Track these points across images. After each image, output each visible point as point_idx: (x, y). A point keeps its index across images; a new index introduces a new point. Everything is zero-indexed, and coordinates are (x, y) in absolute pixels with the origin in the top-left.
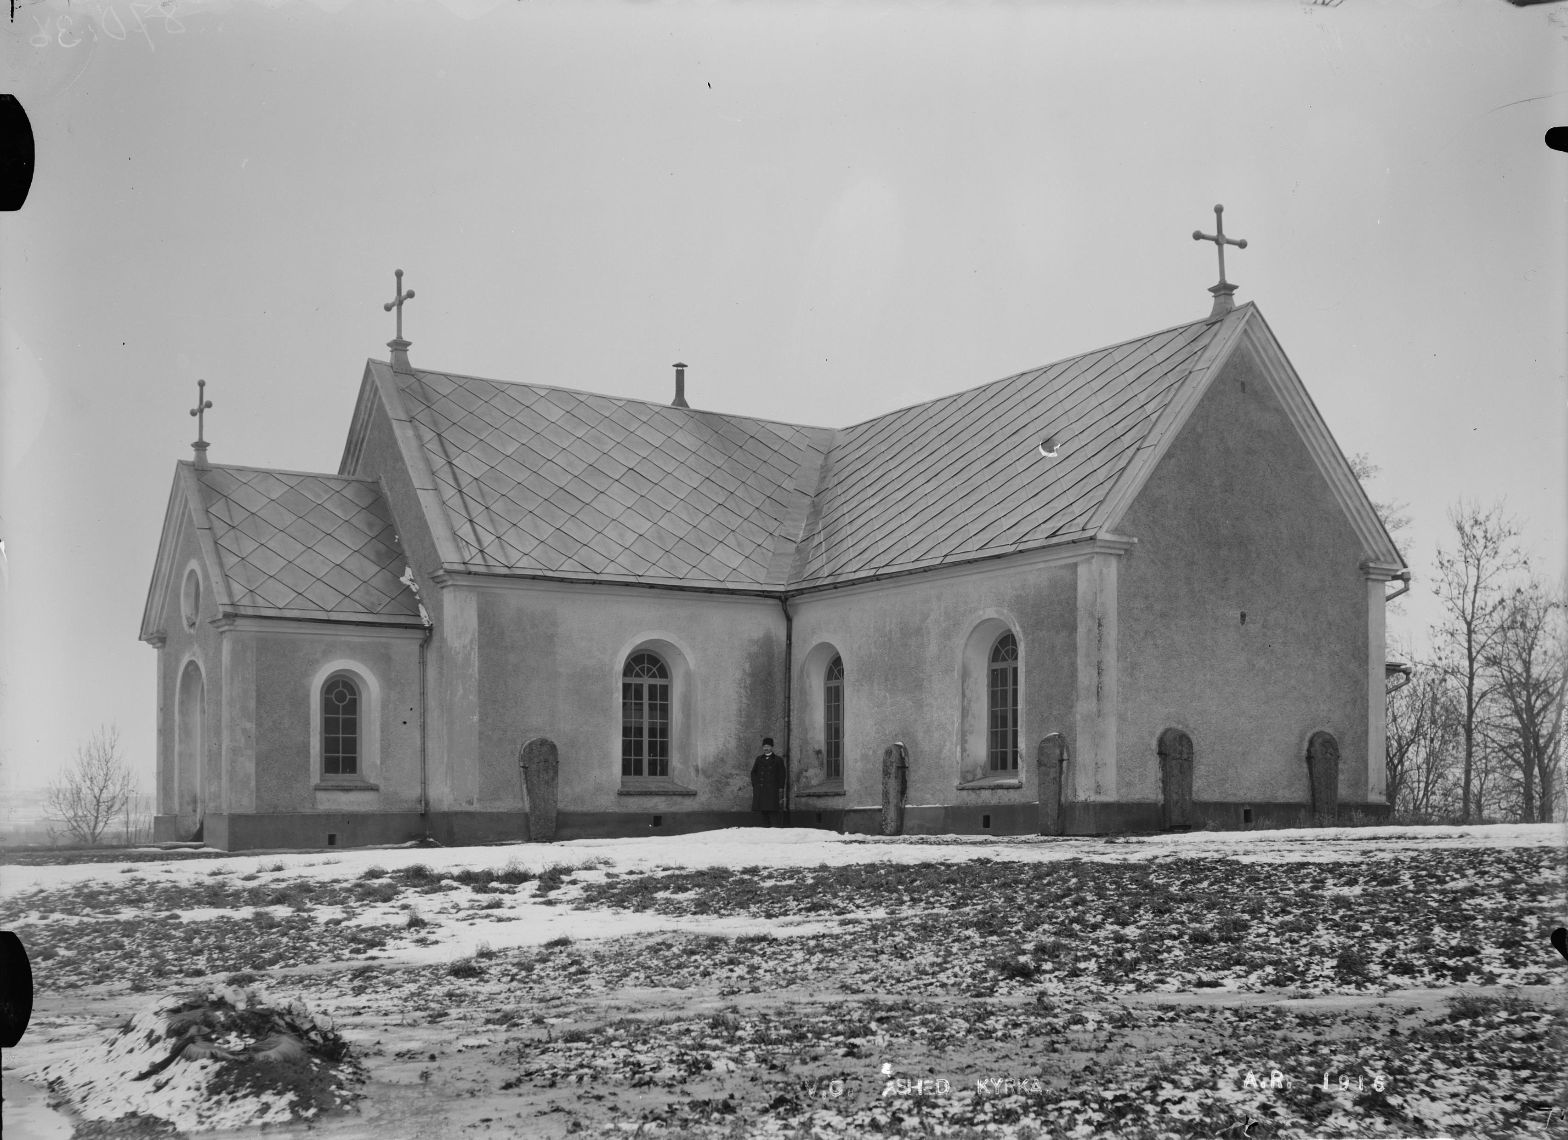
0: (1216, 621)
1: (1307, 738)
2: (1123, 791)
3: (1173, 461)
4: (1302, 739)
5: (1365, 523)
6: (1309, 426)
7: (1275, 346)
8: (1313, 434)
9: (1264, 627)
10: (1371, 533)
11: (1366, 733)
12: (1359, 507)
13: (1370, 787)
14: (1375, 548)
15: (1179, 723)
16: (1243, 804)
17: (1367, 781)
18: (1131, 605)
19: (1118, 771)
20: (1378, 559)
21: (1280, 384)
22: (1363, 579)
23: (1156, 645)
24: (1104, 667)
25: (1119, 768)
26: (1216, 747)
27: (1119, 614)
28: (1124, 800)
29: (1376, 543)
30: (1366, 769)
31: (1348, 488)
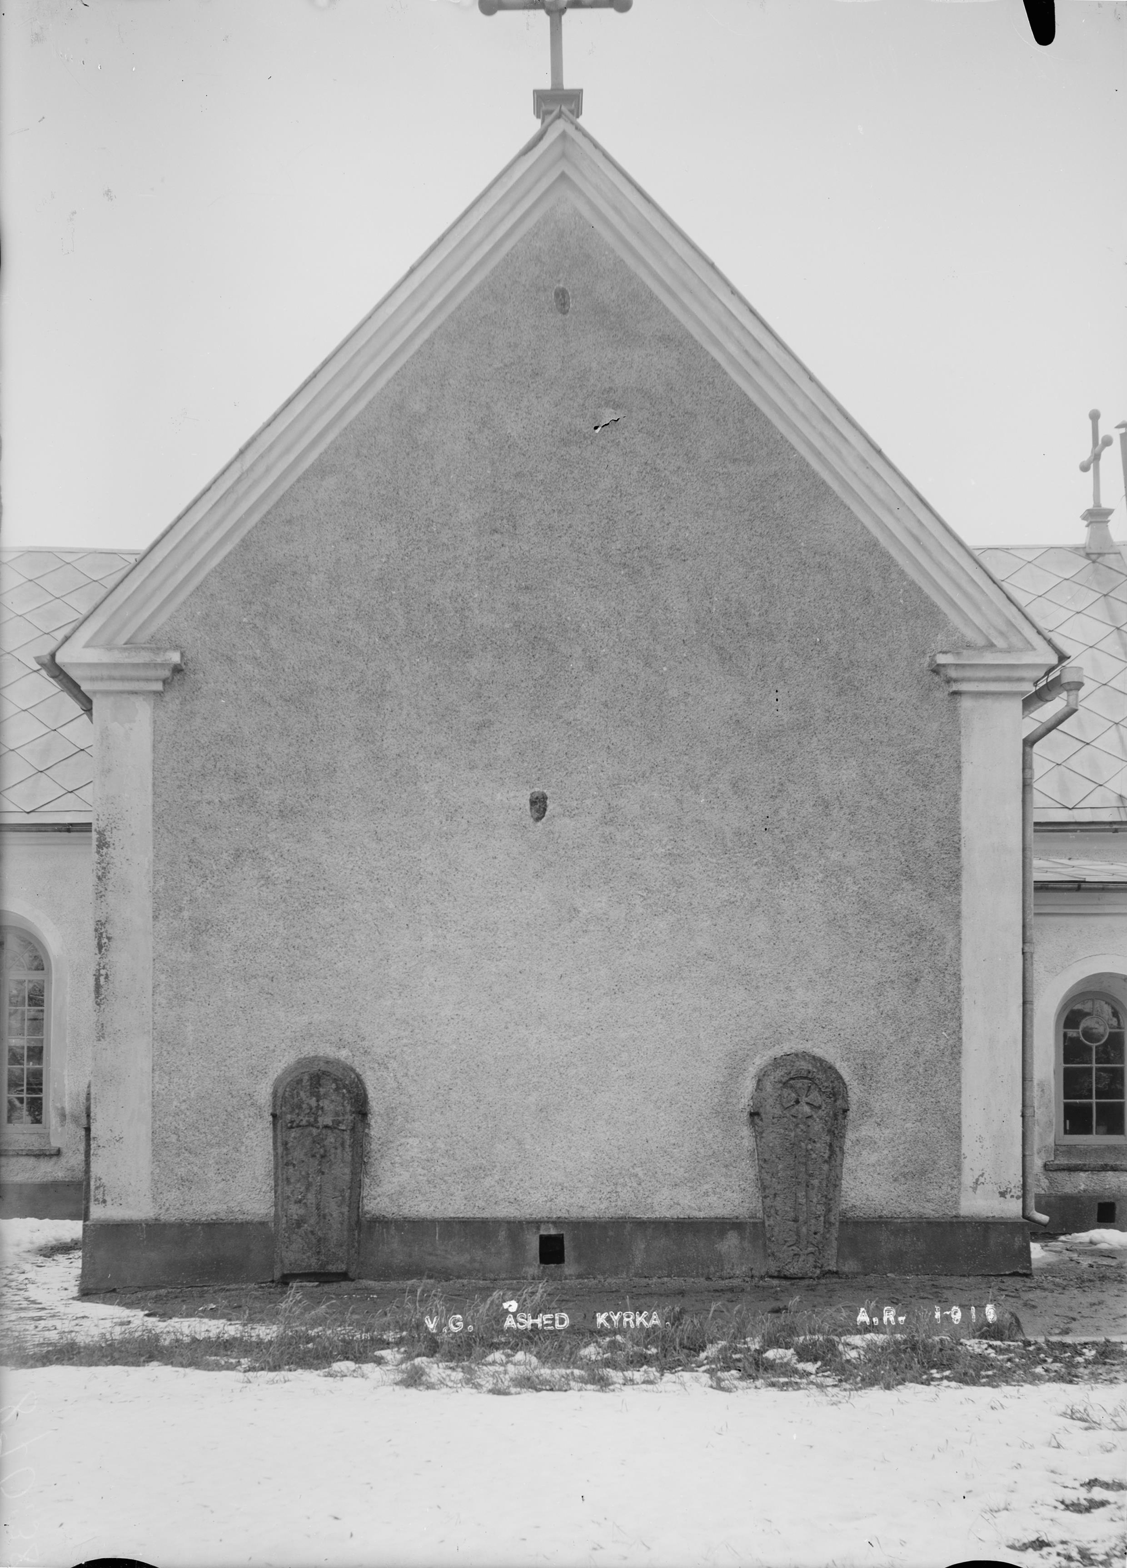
0: (450, 818)
1: (752, 1070)
2: (172, 1196)
3: (331, 482)
4: (735, 1071)
5: (939, 565)
6: (756, 363)
7: (634, 198)
8: (771, 379)
9: (606, 821)
10: (959, 587)
11: (956, 1052)
12: (916, 531)
13: (968, 1178)
14: (977, 620)
15: (341, 1044)
16: (537, 1223)
17: (958, 1166)
18: (195, 796)
19: (155, 1153)
20: (991, 646)
21: (668, 280)
22: (941, 694)
23: (267, 880)
24: (110, 930)
25: (159, 1146)
26: (454, 1096)
27: (158, 818)
28: (172, 1216)
29: (978, 609)
30: (956, 1136)
31: (879, 489)
